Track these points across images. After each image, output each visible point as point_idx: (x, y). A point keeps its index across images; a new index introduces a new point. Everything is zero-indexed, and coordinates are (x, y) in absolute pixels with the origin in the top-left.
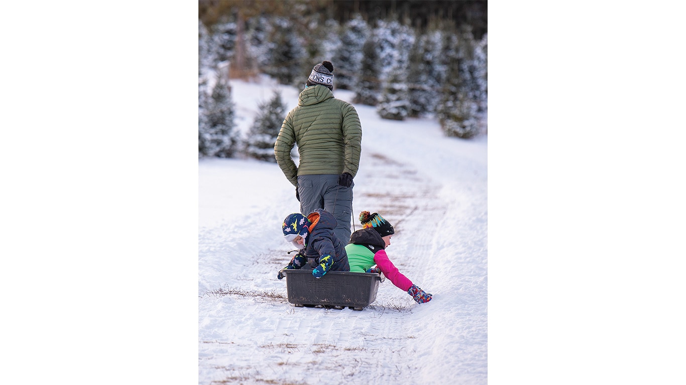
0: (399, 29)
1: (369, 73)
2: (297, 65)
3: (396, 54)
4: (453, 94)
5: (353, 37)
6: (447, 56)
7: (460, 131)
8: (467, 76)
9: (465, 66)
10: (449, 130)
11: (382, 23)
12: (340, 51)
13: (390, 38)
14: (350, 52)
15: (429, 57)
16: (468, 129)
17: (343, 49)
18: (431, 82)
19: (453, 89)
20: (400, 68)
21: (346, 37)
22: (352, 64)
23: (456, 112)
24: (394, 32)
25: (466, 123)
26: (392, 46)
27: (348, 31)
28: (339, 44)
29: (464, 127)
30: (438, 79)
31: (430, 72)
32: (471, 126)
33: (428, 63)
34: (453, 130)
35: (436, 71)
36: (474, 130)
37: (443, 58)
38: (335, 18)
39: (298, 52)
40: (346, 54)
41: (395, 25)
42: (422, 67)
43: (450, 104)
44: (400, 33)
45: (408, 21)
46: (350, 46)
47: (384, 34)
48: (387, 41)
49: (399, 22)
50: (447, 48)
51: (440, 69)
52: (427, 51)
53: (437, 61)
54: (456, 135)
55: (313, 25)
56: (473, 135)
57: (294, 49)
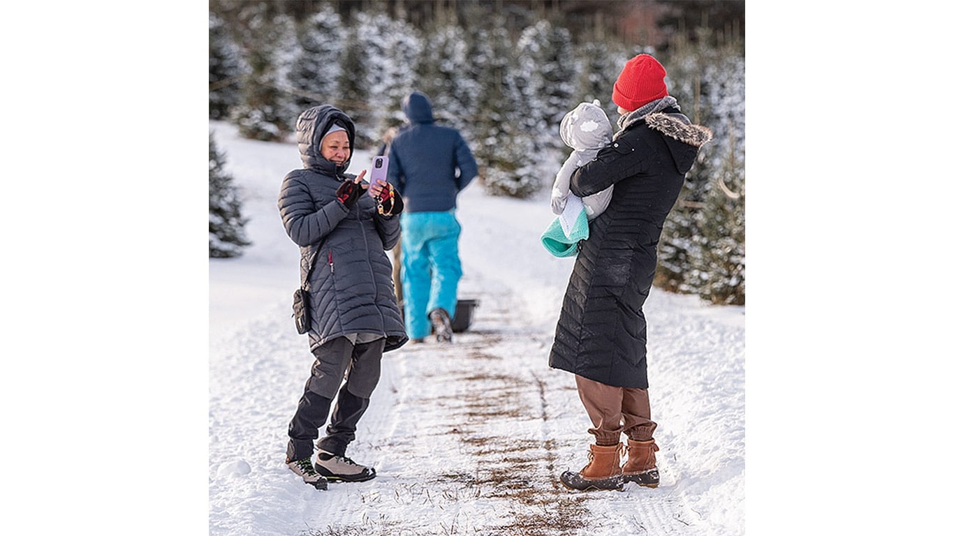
0: (389, 26)
1: (353, 95)
2: (234, 87)
3: (388, 63)
4: (496, 124)
5: (320, 39)
6: (474, 64)
7: (512, 185)
8: (515, 95)
9: (510, 79)
10: (493, 184)
11: (362, 17)
12: (301, 62)
13: (378, 40)
14: (316, 63)
15: (448, 66)
16: (525, 181)
17: (304, 59)
18: (454, 106)
19: (496, 117)
20: (398, 86)
21: (310, 40)
22: (321, 83)
23: (501, 153)
24: (382, 31)
25: (520, 172)
26: (381, 52)
27: (313, 30)
28: (299, 51)
29: (518, 179)
30: (465, 101)
31: (452, 91)
32: (530, 176)
33: (448, 76)
34: (500, 184)
35: (460, 89)
36: (534, 183)
37: (468, 67)
38: (288, 13)
39: (235, 67)
40: (311, 68)
41: (383, 19)
42: (438, 82)
43: (491, 141)
44: (392, 32)
45: (401, 12)
46: (317, 54)
47: (368, 33)
48: (373, 45)
49: (388, 16)
50: (473, 52)
51: (466, 84)
52: (445, 56)
53: (460, 72)
54: (506, 192)
55: (256, 23)
56: (533, 191)
57: (227, 63)
